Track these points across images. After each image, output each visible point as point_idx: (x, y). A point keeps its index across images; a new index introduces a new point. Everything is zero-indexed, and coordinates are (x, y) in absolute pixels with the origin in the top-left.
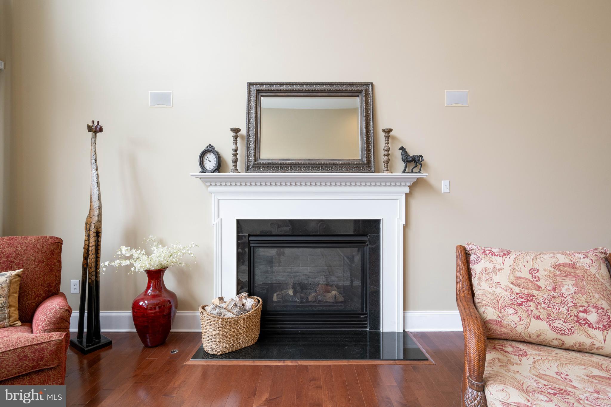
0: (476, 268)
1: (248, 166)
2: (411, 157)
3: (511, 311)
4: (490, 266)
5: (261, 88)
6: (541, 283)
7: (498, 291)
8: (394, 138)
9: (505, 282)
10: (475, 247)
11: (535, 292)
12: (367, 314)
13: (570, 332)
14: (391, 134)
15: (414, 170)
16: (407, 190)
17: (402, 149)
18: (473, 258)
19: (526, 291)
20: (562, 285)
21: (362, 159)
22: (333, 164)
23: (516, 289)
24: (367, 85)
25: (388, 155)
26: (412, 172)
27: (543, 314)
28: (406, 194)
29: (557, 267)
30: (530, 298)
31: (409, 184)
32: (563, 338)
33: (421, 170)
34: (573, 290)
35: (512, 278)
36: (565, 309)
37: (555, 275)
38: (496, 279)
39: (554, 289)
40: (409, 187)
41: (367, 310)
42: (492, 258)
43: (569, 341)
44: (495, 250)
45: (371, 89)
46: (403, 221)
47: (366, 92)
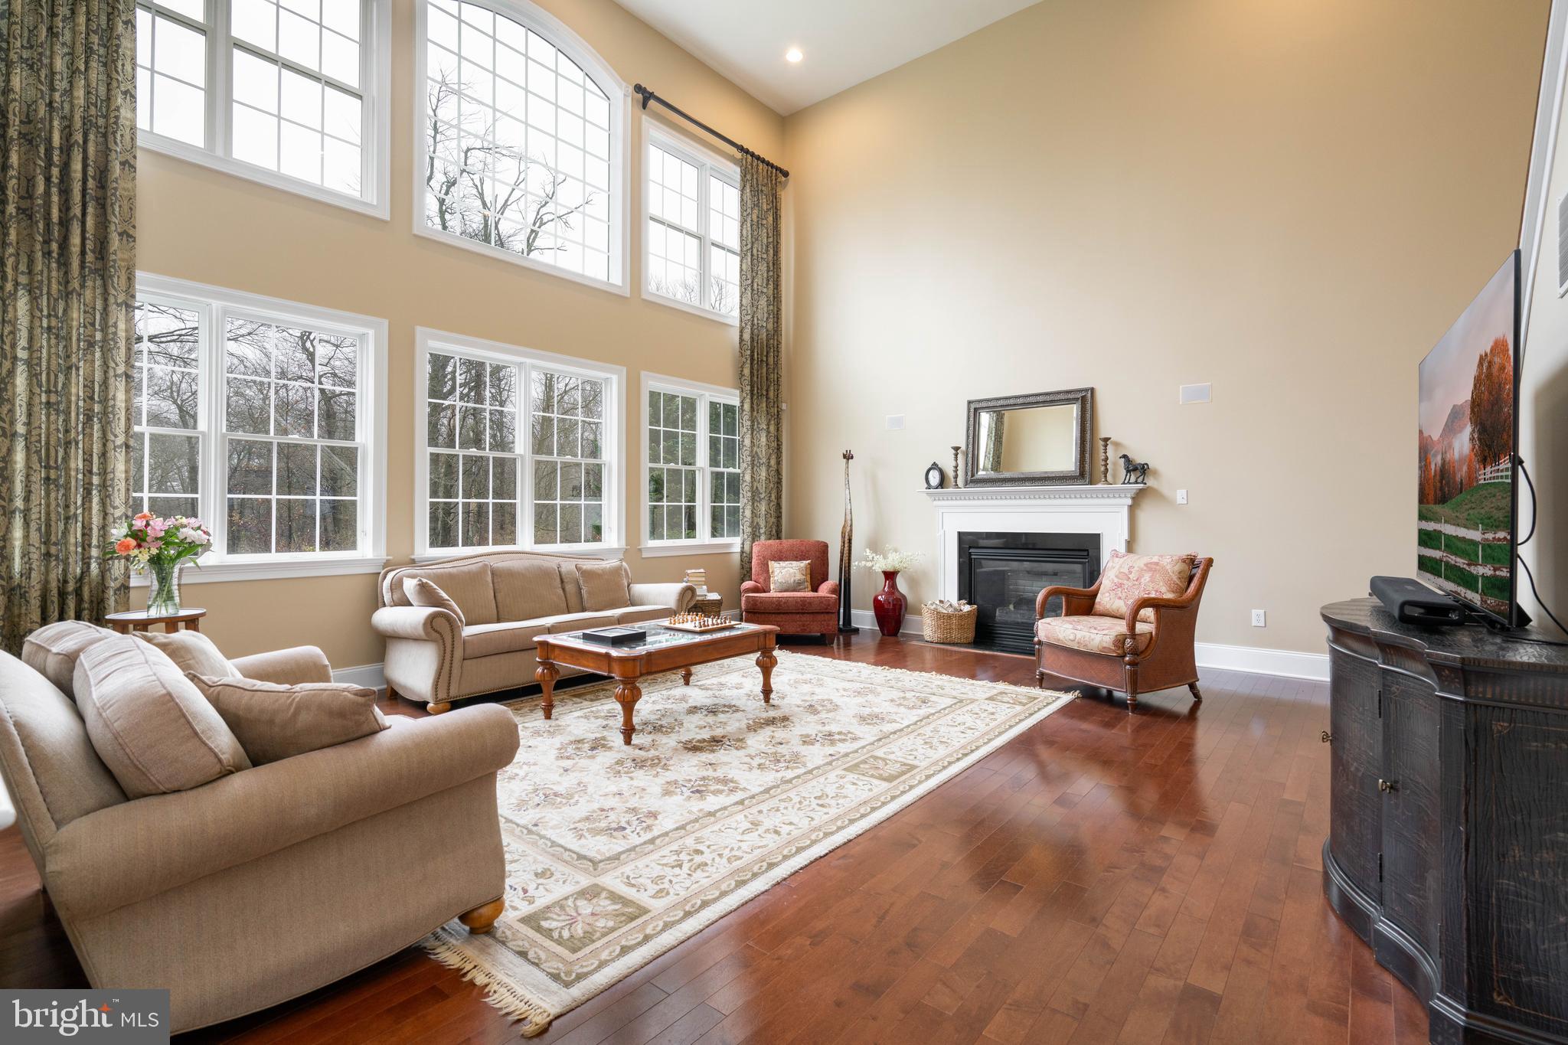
1: (967, 482)
2: (1136, 465)
5: (979, 405)
8: (1115, 446)
14: (1111, 441)
15: (1138, 480)
16: (1131, 501)
17: (1125, 456)
19: (1120, 581)
21: (1074, 471)
22: (1046, 478)
24: (1086, 390)
25: (1107, 464)
27: (1123, 597)
28: (1129, 505)
31: (1130, 495)
33: (1146, 480)
39: (1137, 580)
40: (1132, 498)
45: (1089, 395)
46: (1126, 536)
47: (1084, 399)
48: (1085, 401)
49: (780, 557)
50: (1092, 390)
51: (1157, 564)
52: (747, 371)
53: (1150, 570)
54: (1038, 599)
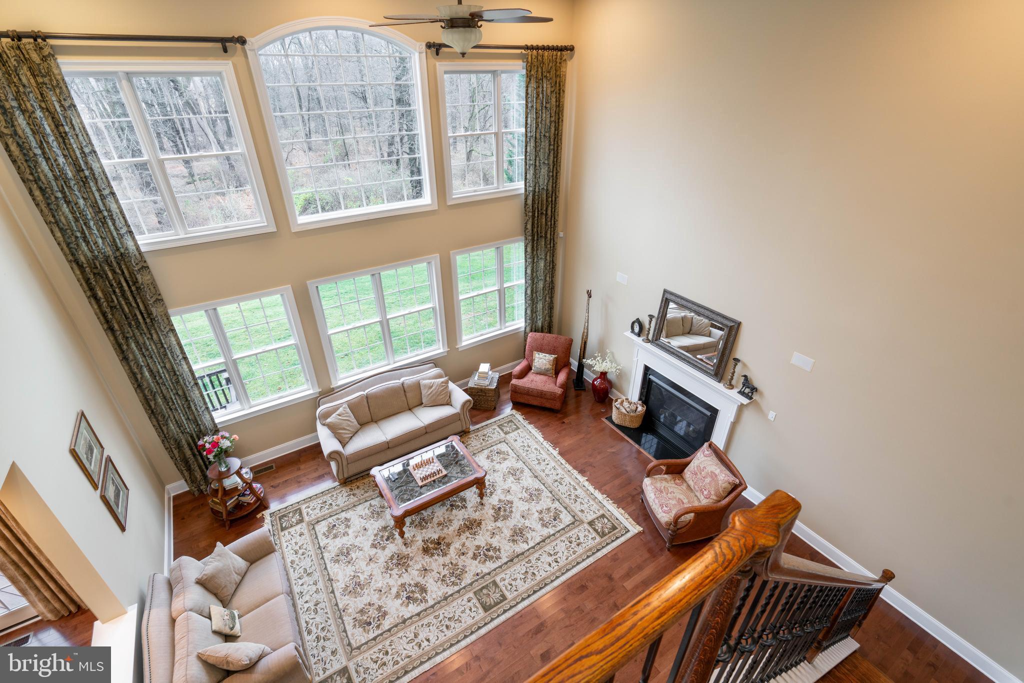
1: (652, 341)
17: (745, 377)
23: (696, 469)
25: (732, 376)
30: (697, 474)
37: (708, 474)
45: (736, 326)
46: (732, 419)
47: (731, 328)
48: (733, 329)
49: (541, 350)
50: (739, 324)
51: (716, 476)
52: (529, 226)
53: (712, 477)
54: (650, 465)
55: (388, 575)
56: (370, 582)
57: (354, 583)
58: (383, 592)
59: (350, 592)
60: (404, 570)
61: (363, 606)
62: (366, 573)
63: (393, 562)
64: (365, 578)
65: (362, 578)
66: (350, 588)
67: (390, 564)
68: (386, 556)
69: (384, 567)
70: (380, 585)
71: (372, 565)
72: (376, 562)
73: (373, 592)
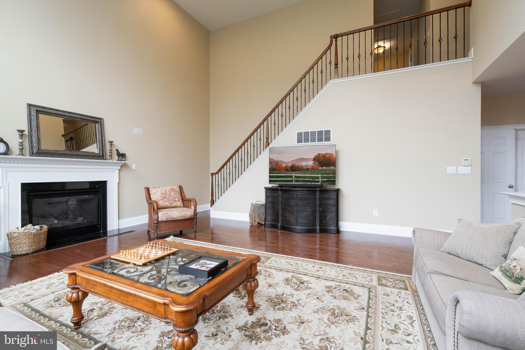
0: (151, 192)
1: (32, 153)
2: (121, 154)
3: (161, 201)
4: (155, 191)
5: (38, 109)
6: (167, 194)
7: (158, 197)
8: (114, 145)
9: (159, 195)
10: (151, 186)
11: (166, 196)
12: (101, 224)
13: (173, 203)
14: (113, 143)
15: (122, 160)
16: (120, 168)
17: (117, 150)
18: (150, 190)
19: (164, 196)
20: (171, 193)
21: (99, 154)
22: (86, 155)
23: (162, 196)
24: (101, 119)
25: (111, 152)
26: (121, 160)
27: (168, 201)
28: (119, 169)
29: (170, 189)
30: (165, 197)
31: (121, 165)
32: (171, 205)
33: (125, 160)
34: (173, 194)
35: (161, 193)
36: (172, 198)
37: (170, 191)
38: (157, 194)
39: (170, 194)
40: (120, 166)
41: (100, 223)
42: (156, 189)
43: (173, 205)
44: (156, 187)
46: (118, 181)
47: (100, 122)
55: (300, 302)
56: (321, 308)
57: (338, 318)
58: (316, 297)
59: (346, 315)
60: (285, 295)
61: (342, 300)
62: (319, 317)
63: (284, 306)
64: (322, 313)
65: (326, 316)
66: (344, 317)
67: (289, 307)
68: (284, 314)
69: (296, 309)
70: (315, 301)
71: (305, 318)
72: (300, 317)
73: (325, 301)
